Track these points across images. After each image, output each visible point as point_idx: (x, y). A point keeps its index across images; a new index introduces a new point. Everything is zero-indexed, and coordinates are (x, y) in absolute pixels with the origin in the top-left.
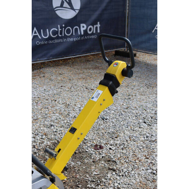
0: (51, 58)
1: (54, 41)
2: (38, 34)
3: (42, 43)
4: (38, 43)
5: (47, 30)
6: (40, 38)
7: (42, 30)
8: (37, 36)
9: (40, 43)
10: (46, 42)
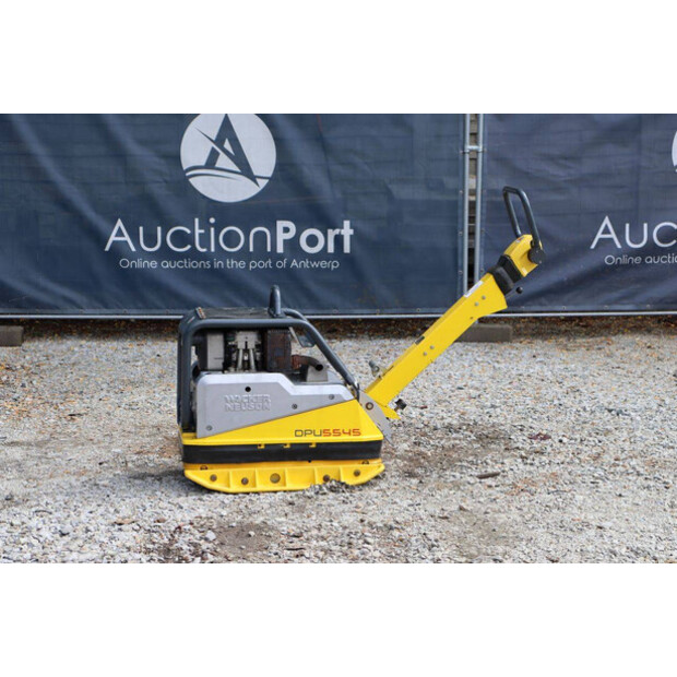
0: (648, 306)
1: (664, 259)
2: (613, 235)
3: (624, 260)
4: (610, 260)
5: (645, 225)
6: (619, 246)
7: (627, 226)
8: (611, 240)
9: (615, 261)
10: (637, 260)
